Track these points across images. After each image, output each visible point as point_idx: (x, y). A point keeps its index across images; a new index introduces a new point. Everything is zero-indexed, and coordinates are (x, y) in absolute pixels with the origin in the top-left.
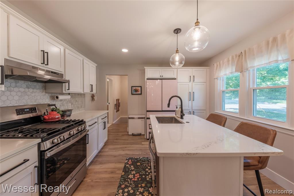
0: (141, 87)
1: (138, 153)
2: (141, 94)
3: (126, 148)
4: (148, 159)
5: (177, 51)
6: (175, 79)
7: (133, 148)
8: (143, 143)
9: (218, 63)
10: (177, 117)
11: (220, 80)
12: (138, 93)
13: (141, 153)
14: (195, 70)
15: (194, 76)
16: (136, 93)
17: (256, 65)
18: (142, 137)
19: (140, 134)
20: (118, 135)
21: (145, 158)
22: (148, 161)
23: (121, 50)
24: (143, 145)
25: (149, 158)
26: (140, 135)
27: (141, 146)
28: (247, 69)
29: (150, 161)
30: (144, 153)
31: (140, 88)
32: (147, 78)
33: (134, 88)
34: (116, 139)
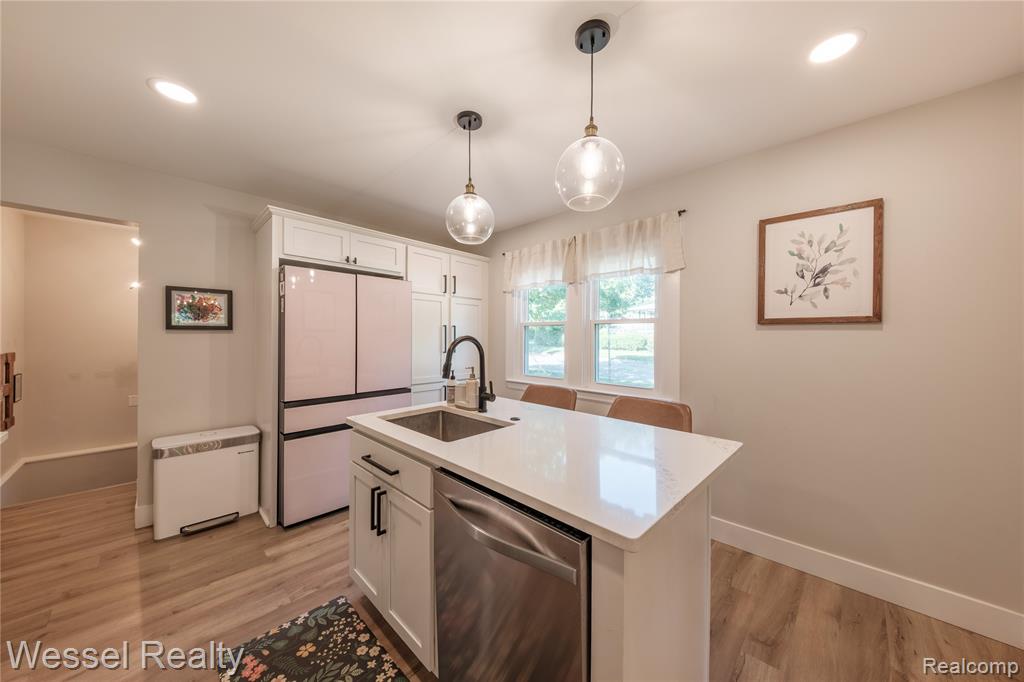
0: (230, 294)
1: (273, 607)
2: (229, 327)
3: (180, 615)
4: (339, 606)
5: (470, 189)
6: (401, 278)
7: (232, 596)
8: (269, 553)
9: (517, 253)
10: (458, 407)
11: (519, 297)
12: (211, 322)
13: (286, 600)
14: (458, 259)
15: (454, 277)
16: (201, 322)
17: (601, 271)
18: (244, 528)
19: (231, 518)
20: (64, 566)
21: (321, 613)
22: (345, 614)
23: (148, 83)
24: (274, 559)
25: (341, 601)
26: (231, 522)
27: (268, 569)
28: (585, 278)
29: (350, 610)
30: (305, 589)
31: (220, 301)
32: (283, 257)
33: (187, 295)
34: (68, 596)
